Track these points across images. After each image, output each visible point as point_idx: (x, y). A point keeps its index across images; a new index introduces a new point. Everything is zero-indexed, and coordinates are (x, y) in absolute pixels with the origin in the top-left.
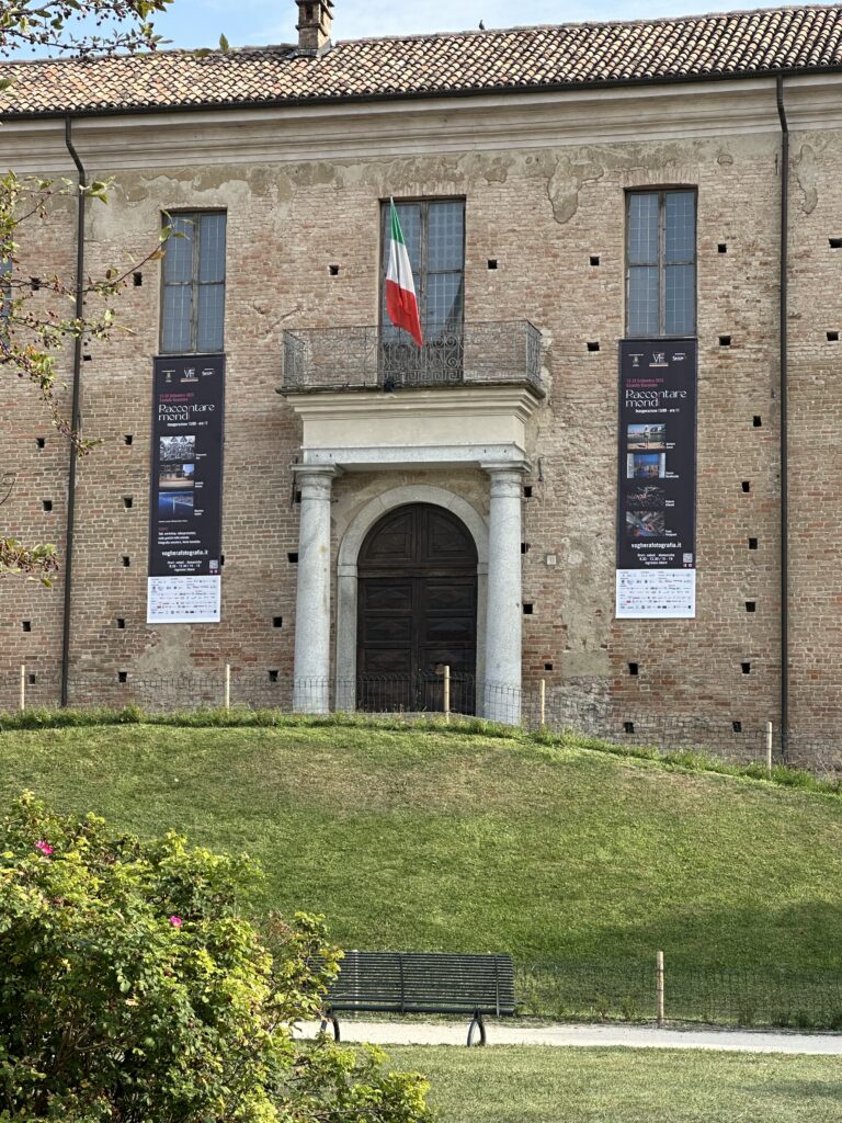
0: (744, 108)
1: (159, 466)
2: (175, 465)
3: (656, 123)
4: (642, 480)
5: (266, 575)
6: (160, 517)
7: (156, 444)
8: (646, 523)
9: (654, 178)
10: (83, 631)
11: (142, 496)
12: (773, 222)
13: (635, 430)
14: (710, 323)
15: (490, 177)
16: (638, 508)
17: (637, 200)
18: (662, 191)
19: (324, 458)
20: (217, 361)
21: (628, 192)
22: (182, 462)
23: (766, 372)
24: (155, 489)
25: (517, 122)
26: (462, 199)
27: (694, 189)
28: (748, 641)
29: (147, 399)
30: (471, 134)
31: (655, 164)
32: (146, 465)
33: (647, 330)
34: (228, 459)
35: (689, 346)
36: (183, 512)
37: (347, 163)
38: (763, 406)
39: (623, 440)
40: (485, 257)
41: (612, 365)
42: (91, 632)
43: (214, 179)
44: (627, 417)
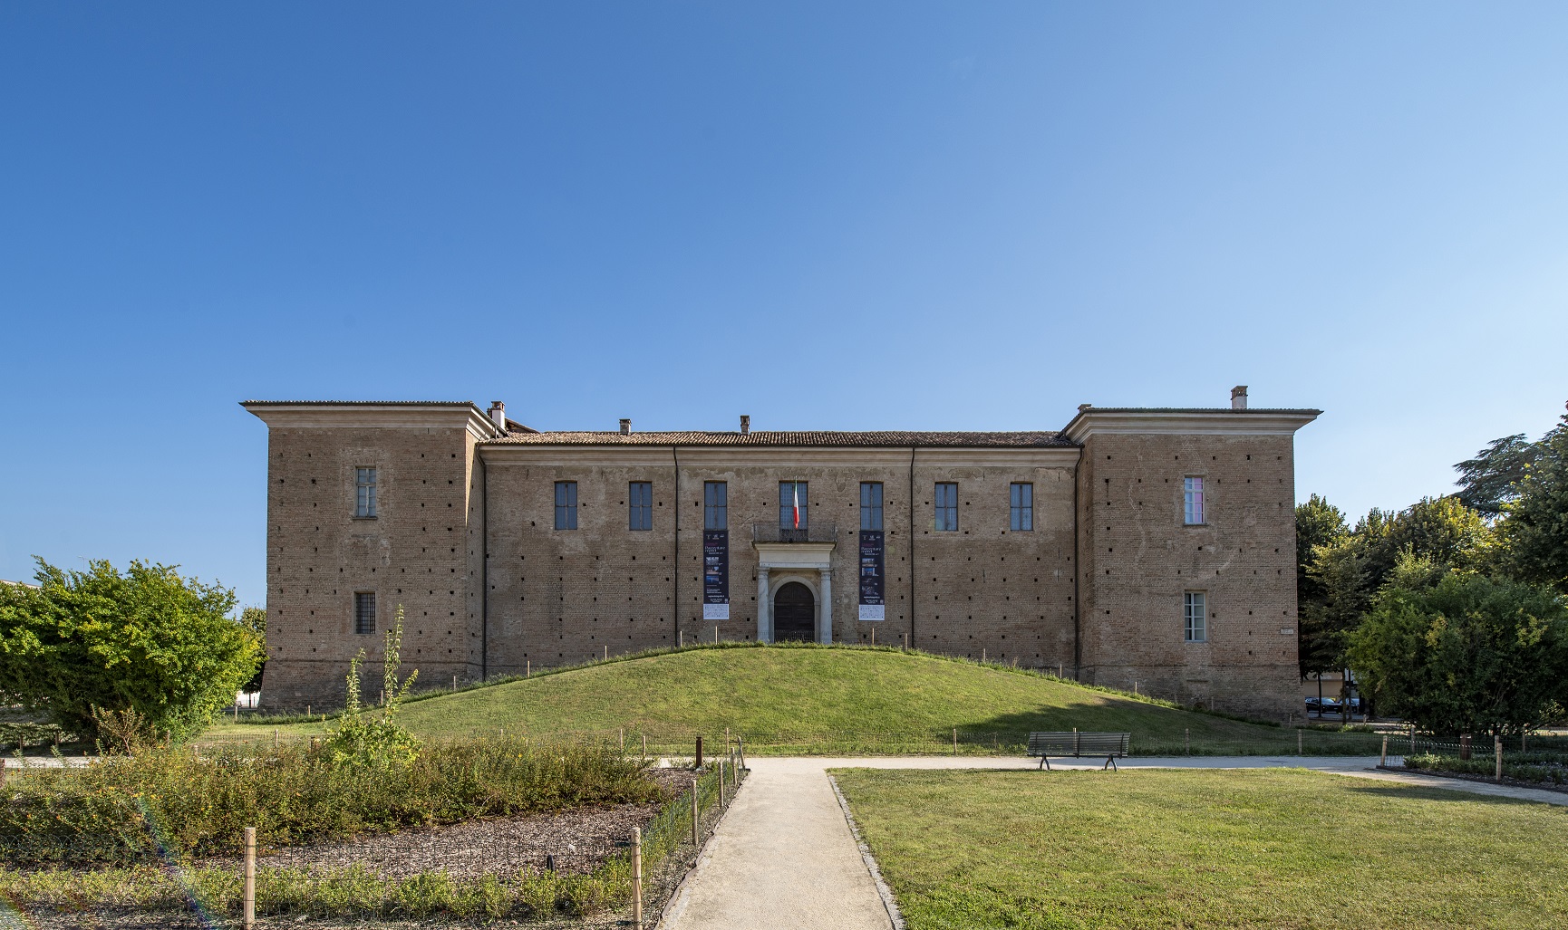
0: (900, 457)
1: (706, 567)
2: (712, 567)
3: (871, 460)
4: (867, 576)
5: (744, 604)
6: (707, 584)
7: (705, 560)
8: (868, 590)
9: (870, 479)
10: (683, 621)
11: (701, 577)
12: (909, 495)
13: (865, 560)
14: (888, 526)
15: (817, 475)
16: (865, 585)
17: (864, 486)
18: (872, 483)
19: (767, 565)
20: (725, 532)
21: (861, 483)
22: (714, 566)
23: (906, 543)
24: (705, 575)
25: (827, 457)
26: (807, 482)
27: (882, 483)
28: (901, 628)
29: (701, 544)
30: (811, 460)
31: (870, 474)
32: (702, 567)
33: (866, 527)
34: (730, 566)
35: (882, 534)
36: (715, 582)
37: (768, 468)
38: (906, 553)
39: (861, 563)
40: (816, 502)
41: (858, 538)
42: (684, 622)
43: (723, 471)
44: (862, 556)
